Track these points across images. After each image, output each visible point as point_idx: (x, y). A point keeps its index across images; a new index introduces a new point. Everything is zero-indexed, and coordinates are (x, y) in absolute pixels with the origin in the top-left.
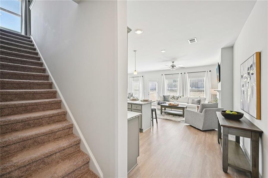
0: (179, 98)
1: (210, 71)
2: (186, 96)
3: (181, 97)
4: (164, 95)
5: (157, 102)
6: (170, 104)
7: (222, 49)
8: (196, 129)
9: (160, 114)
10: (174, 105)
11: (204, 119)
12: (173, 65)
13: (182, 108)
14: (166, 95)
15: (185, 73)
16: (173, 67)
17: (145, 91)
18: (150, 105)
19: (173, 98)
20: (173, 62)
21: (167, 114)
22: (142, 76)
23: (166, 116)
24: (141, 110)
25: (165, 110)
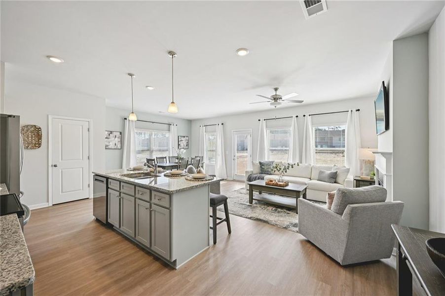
0: (288, 169)
1: (359, 110)
2: (306, 163)
3: (292, 167)
4: (262, 161)
5: (247, 176)
6: (271, 181)
7: (394, 41)
8: (326, 258)
9: (248, 204)
10: (277, 185)
11: (349, 234)
12: (276, 95)
13: (295, 193)
14: (266, 160)
15: (304, 116)
16: (276, 99)
17: (227, 152)
18: (206, 189)
19: (276, 168)
20: (276, 89)
21: (262, 204)
22: (222, 124)
23: (258, 211)
24: (170, 209)
25: (260, 193)
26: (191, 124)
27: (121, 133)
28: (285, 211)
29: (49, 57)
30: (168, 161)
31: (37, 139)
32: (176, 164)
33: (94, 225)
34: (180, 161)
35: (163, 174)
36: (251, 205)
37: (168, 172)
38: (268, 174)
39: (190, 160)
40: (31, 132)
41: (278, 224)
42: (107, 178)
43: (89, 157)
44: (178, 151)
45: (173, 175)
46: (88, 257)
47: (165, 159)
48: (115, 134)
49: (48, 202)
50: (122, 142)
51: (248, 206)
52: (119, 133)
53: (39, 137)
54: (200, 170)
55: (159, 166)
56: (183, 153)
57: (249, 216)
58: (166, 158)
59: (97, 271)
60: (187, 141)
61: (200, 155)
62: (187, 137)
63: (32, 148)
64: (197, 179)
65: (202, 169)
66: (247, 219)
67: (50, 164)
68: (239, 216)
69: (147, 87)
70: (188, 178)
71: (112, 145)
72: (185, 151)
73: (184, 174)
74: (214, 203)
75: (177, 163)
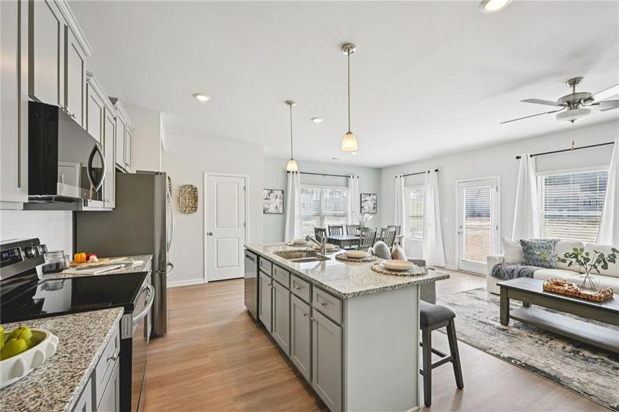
0: (612, 259)
4: (527, 239)
5: (493, 266)
6: (558, 284)
9: (498, 324)
10: (577, 295)
12: (574, 94)
16: (574, 102)
17: (446, 220)
18: (412, 293)
19: (576, 257)
20: (574, 82)
21: (534, 330)
22: (437, 170)
23: (525, 345)
24: (341, 324)
25: (526, 305)
26: (381, 173)
27: (283, 192)
28: (605, 359)
29: (195, 95)
30: (345, 233)
31: (193, 201)
32: (358, 238)
33: (245, 318)
34: (364, 233)
35: (335, 254)
36: (505, 328)
37: (342, 251)
38: (542, 266)
39: (379, 232)
40: (188, 194)
41: (592, 392)
42: (259, 256)
43: (245, 224)
44: (360, 217)
45: (350, 259)
46: (229, 371)
47: (341, 229)
48: (276, 193)
49: (204, 277)
50: (284, 204)
51: (499, 329)
52: (281, 192)
53: (196, 199)
54: (396, 250)
55: (330, 241)
56: (369, 221)
57: (506, 355)
58: (342, 227)
59: (236, 399)
60: (374, 202)
61: (396, 224)
62: (374, 194)
63: (190, 212)
64: (394, 270)
65: (399, 248)
66: (500, 361)
67: (206, 233)
68: (480, 349)
69: (313, 119)
70: (376, 267)
71: (272, 209)
72: (371, 217)
73: (370, 259)
74: (427, 323)
75: (359, 236)
